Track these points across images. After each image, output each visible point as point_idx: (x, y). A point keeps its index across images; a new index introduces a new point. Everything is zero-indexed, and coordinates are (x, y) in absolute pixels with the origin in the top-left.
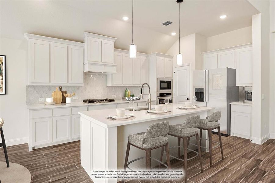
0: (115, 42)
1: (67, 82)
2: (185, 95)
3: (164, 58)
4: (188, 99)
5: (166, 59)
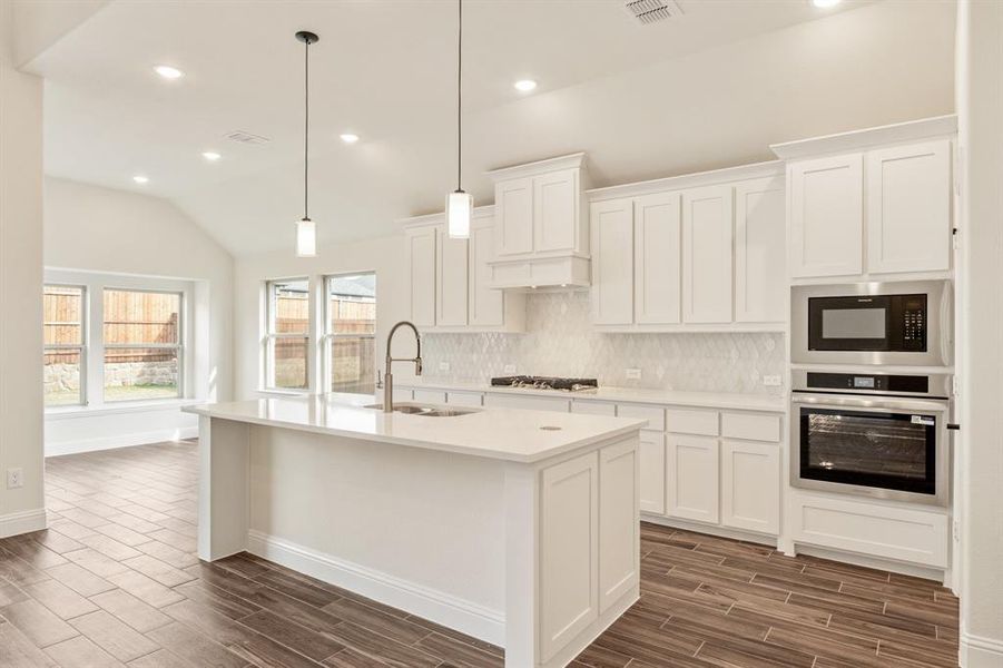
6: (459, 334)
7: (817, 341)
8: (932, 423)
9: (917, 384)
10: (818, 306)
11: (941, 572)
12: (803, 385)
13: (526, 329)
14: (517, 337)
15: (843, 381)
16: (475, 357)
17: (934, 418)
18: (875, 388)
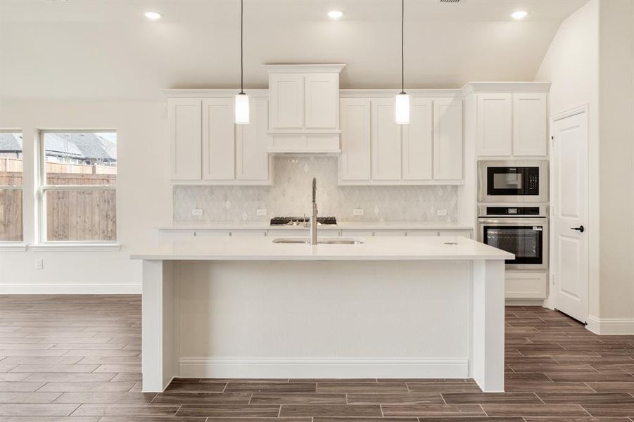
0: (341, 75)
1: (233, 178)
2: (576, 216)
3: (507, 96)
4: (582, 229)
5: (517, 96)
6: (212, 186)
7: (492, 191)
8: (541, 229)
9: (534, 211)
10: (492, 171)
11: (542, 301)
12: (485, 213)
13: (275, 183)
14: (267, 189)
15: (502, 211)
16: (228, 204)
17: (542, 227)
18: (517, 214)
